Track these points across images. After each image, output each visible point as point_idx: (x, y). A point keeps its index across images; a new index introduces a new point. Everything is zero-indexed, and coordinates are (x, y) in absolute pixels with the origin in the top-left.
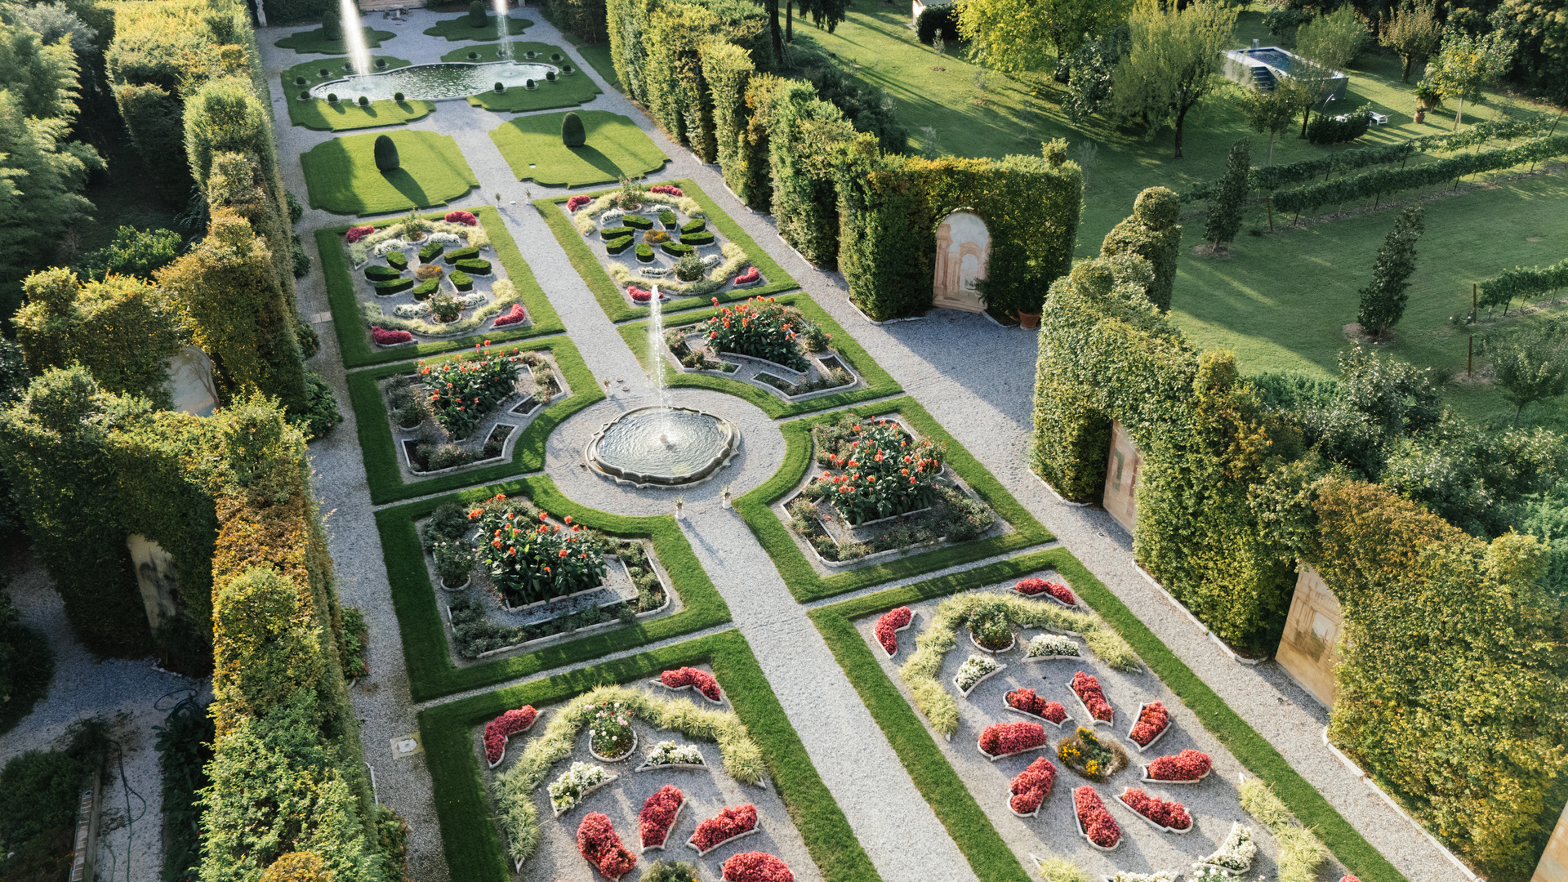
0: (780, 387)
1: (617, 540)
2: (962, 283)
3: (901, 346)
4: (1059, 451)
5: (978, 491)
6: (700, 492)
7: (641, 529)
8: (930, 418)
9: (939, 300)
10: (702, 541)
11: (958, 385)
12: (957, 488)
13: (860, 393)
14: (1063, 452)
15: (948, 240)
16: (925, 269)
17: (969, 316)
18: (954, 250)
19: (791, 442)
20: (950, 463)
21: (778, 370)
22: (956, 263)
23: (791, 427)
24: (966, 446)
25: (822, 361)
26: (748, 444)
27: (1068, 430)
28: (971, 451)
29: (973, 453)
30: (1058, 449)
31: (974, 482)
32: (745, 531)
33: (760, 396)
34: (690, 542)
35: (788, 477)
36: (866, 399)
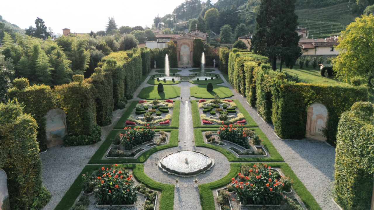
0: (237, 152)
1: (149, 189)
2: (317, 129)
3: (289, 148)
4: (346, 191)
5: (305, 203)
6: (189, 180)
7: (160, 187)
8: (292, 172)
9: (308, 135)
10: (179, 197)
11: (308, 162)
12: (296, 200)
13: (266, 159)
14: (348, 191)
15: (312, 113)
16: (302, 122)
17: (319, 143)
18: (314, 117)
19: (232, 170)
20: (295, 190)
21: (239, 147)
22: (315, 122)
23: (235, 165)
24: (305, 185)
25: (256, 147)
26: (216, 167)
27: (349, 180)
28: (307, 187)
29: (307, 188)
30: (345, 190)
31: (304, 199)
32: (198, 197)
33: (228, 153)
34: (175, 196)
35: (224, 181)
36: (268, 161)
